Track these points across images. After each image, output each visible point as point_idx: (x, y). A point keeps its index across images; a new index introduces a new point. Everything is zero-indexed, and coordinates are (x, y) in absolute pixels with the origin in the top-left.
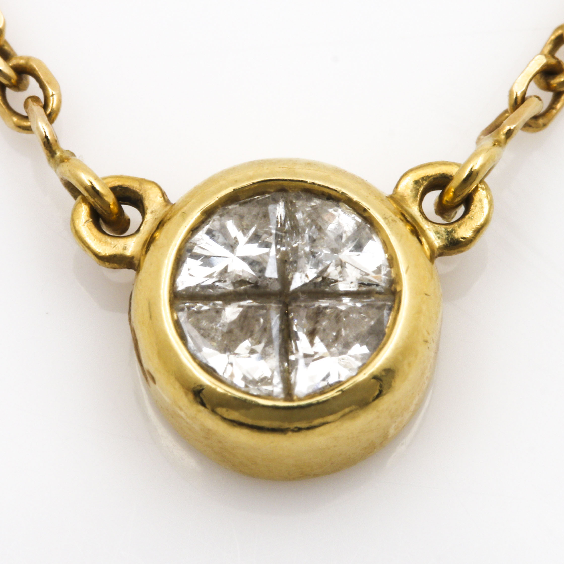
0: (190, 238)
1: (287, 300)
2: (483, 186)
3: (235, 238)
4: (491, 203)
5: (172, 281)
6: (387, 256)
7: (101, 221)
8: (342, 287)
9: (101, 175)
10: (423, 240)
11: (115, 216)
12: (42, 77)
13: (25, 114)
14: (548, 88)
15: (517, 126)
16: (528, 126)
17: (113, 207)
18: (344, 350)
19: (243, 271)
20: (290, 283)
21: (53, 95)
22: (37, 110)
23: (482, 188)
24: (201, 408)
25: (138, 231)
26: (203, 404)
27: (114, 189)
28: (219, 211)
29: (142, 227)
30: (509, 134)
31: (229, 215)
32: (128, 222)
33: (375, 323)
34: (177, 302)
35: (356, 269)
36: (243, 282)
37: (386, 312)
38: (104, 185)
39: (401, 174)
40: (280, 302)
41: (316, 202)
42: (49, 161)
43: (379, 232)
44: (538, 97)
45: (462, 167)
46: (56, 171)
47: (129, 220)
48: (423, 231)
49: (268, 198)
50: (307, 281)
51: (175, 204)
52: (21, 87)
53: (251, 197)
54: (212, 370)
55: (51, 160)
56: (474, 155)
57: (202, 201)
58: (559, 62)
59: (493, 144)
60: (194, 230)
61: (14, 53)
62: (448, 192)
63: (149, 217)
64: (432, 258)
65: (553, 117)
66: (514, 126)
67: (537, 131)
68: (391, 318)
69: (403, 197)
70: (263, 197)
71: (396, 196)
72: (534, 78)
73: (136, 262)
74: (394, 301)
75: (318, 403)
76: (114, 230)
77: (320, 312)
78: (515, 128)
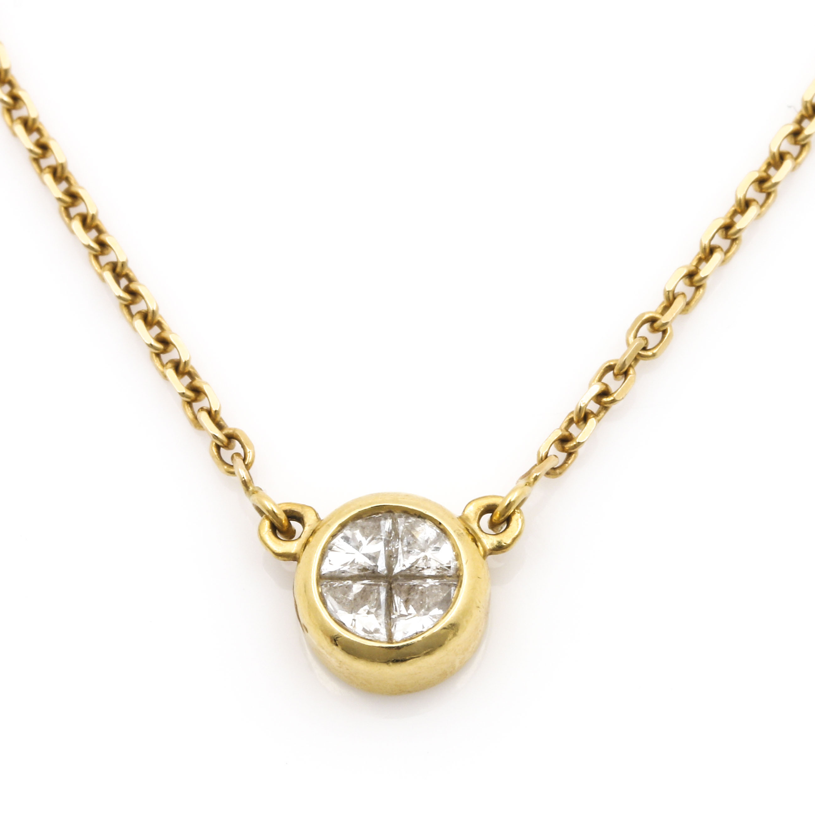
0: (331, 541)
1: (391, 581)
2: (518, 511)
3: (360, 541)
4: (523, 521)
5: (319, 568)
6: (454, 553)
7: (277, 531)
8: (426, 573)
9: (277, 503)
10: (479, 544)
11: (286, 528)
12: (243, 441)
13: (232, 464)
14: (563, 450)
15: (541, 473)
16: (548, 474)
17: (284, 522)
18: (427, 612)
19: (365, 562)
20: (393, 570)
21: (249, 452)
22: (239, 461)
23: (517, 512)
24: (335, 647)
25: (300, 537)
26: (337, 645)
27: (285, 512)
28: (350, 524)
29: (303, 534)
30: (536, 478)
31: (356, 527)
32: (294, 532)
33: (446, 595)
34: (321, 581)
35: (436, 562)
36: (365, 569)
37: (453, 588)
38: (278, 508)
39: (467, 503)
40: (386, 582)
41: (412, 520)
42: (245, 493)
43: (450, 538)
44: (555, 456)
45: (504, 498)
46: (249, 499)
47: (295, 530)
48: (479, 539)
49: (380, 516)
50: (404, 568)
51: (322, 520)
52: (230, 447)
53: (370, 515)
54: (342, 624)
55: (247, 493)
56: (513, 491)
57: (339, 518)
58: (571, 434)
59: (525, 484)
60: (334, 536)
61: (227, 426)
62: (496, 514)
63: (307, 528)
64: (485, 556)
65: (566, 468)
66: (539, 473)
67: (556, 478)
68: (456, 592)
69: (467, 518)
70: (378, 516)
71: (463, 517)
72: (554, 443)
73: (298, 556)
74: (458, 581)
75: (408, 645)
76: (286, 537)
77: (412, 588)
78: (540, 475)
